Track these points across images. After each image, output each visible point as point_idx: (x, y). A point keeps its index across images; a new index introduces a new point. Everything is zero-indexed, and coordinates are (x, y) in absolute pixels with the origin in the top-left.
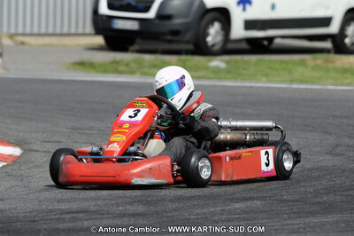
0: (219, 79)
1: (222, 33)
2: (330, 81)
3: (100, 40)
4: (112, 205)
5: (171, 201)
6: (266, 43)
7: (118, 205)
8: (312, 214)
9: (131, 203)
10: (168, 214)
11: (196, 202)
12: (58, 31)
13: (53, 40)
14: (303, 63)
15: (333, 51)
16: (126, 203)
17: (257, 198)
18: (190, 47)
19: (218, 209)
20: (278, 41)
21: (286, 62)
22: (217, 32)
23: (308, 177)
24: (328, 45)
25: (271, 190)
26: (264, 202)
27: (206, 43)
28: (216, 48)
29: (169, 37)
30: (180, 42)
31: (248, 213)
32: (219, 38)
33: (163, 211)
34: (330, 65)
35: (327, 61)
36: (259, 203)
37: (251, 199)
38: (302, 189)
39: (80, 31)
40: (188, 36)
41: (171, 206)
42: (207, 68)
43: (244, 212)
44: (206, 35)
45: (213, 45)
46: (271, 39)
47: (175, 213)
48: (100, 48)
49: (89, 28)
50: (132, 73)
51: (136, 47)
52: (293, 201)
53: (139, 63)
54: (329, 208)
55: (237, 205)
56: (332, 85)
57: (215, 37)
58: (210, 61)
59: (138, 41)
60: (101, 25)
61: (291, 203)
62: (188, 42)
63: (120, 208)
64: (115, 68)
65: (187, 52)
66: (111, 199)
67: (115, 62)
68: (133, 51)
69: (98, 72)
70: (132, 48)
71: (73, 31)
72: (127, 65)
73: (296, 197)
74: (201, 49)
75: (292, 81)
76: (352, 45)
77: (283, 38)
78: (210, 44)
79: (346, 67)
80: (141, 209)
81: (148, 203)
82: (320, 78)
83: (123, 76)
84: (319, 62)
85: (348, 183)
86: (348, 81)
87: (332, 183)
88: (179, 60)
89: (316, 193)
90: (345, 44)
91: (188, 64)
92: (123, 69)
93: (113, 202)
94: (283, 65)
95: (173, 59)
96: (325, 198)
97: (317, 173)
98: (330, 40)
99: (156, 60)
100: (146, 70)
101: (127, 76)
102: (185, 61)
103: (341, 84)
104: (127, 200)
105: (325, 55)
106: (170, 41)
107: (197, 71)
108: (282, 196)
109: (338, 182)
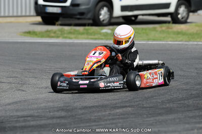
0: (107, 39)
1: (109, 13)
2: (170, 39)
3: (39, 19)
4: (47, 112)
5: (80, 109)
6: (133, 18)
7: (50, 112)
8: (160, 114)
9: (58, 111)
10: (79, 117)
11: (94, 109)
12: (15, 14)
13: (12, 20)
14: (155, 29)
15: (171, 22)
16: (54, 111)
17: (129, 106)
18: (91, 22)
19: (107, 113)
20: (140, 17)
21: (145, 29)
22: (105, 13)
23: (158, 93)
24: (169, 19)
25: (137, 101)
26: (132, 108)
27: (99, 19)
28: (105, 22)
29: (78, 17)
30: (84, 19)
31: (124, 115)
32: (107, 16)
33: (76, 115)
34: (170, 30)
35: (168, 28)
36: (130, 109)
37: (126, 107)
38: (154, 101)
39: (28, 14)
40: (89, 16)
41: (80, 112)
42: (100, 34)
43: (122, 114)
44: (99, 14)
45: (103, 21)
46: (136, 16)
47: (83, 116)
48: (39, 24)
49: (33, 12)
50: (58, 37)
51: (59, 22)
52: (150, 107)
53: (62, 31)
54: (170, 111)
55: (118, 111)
56: (171, 41)
57: (104, 16)
58: (102, 29)
59: (61, 19)
60: (40, 10)
61: (148, 109)
62: (89, 19)
63: (51, 114)
64: (47, 34)
65: (89, 25)
66: (46, 109)
67: (47, 31)
68: (58, 25)
69: (39, 37)
70: (57, 23)
71: (24, 14)
72: (55, 33)
73: (151, 105)
74: (96, 23)
75: (148, 40)
76: (182, 18)
77: (143, 15)
78: (102, 20)
79: (179, 31)
80: (63, 114)
81: (67, 111)
82: (164, 38)
83: (53, 39)
84: (164, 28)
85: (181, 96)
86: (180, 39)
87: (172, 97)
88: (85, 29)
89: (163, 102)
90: (178, 18)
91: (89, 31)
92: (53, 35)
93: (47, 110)
94: (144, 31)
95: (81, 29)
96: (168, 105)
97: (163, 91)
98: (169, 16)
99: (71, 29)
100: (65, 35)
101: (55, 39)
102: (87, 30)
103: (176, 41)
104: (55, 109)
105: (167, 25)
106: (79, 19)
107: (94, 35)
108: (143, 105)
109: (175, 96)
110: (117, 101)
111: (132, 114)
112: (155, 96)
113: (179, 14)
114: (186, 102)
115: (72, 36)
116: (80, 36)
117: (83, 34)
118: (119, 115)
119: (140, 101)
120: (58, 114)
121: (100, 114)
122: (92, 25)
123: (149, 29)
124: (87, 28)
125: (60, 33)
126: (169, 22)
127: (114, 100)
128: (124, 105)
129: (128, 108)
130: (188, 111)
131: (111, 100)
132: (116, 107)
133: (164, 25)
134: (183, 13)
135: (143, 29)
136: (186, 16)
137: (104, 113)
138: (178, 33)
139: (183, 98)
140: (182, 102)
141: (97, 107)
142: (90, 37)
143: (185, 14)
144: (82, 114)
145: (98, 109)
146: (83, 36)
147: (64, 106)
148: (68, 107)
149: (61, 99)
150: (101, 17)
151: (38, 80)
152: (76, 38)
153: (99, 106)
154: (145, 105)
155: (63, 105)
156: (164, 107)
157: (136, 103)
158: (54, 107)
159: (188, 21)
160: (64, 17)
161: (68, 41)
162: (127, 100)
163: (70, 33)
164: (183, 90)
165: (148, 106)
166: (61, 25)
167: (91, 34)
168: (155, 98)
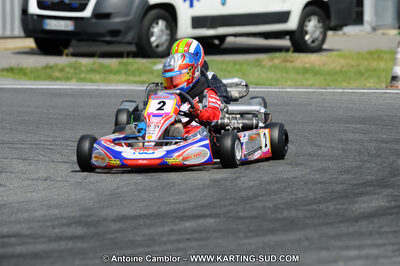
1: (168, 32)
2: (289, 83)
3: (30, 43)
4: (48, 227)
6: (217, 42)
7: (53, 227)
8: (272, 231)
9: (69, 225)
10: (112, 236)
11: (141, 222)
14: (258, 63)
15: (292, 49)
16: (63, 225)
17: (210, 216)
18: (133, 48)
19: (167, 229)
20: (230, 40)
21: (241, 64)
22: (161, 31)
23: (266, 191)
24: (286, 42)
25: (225, 206)
26: (218, 220)
27: (150, 43)
28: (160, 49)
29: (108, 39)
30: (120, 43)
31: (199, 232)
32: (165, 38)
33: (105, 233)
34: (289, 65)
35: (285, 61)
36: (212, 221)
37: (204, 216)
38: (260, 204)
39: (8, 34)
40: (130, 37)
42: (152, 72)
43: (196, 231)
44: (149, 34)
45: (157, 46)
46: (222, 38)
47: (118, 235)
48: (31, 52)
49: (18, 30)
50: (68, 79)
51: (71, 50)
52: (251, 218)
53: (75, 67)
54: (290, 225)
55: (188, 224)
56: (290, 87)
57: (159, 37)
58: (155, 64)
59: (74, 42)
60: (32, 26)
61: (248, 221)
62: (130, 43)
63: (57, 231)
64: (47, 74)
65: (129, 55)
67: (47, 67)
68: (67, 55)
69: (30, 79)
70: (66, 51)
72: (62, 70)
73: (254, 213)
74: (144, 50)
76: (313, 42)
77: (235, 35)
78: (154, 44)
79: (307, 66)
80: (80, 231)
81: (88, 224)
82: (278, 80)
83: (58, 82)
84: (277, 61)
85: (311, 196)
86: (310, 83)
87: (293, 197)
88: (120, 63)
89: (276, 208)
90: (305, 42)
91: (130, 67)
92: (57, 74)
93: (49, 224)
94: (237, 67)
95: (113, 62)
96: (286, 214)
97: (277, 186)
98: (288, 37)
99: (94, 64)
100: (83, 75)
101: (62, 83)
102: (126, 64)
103: (302, 86)
104: (64, 221)
105: (283, 54)
106: (109, 43)
107: (140, 75)
108: (237, 212)
109: (300, 195)
110: (186, 205)
111: (215, 231)
112: (262, 196)
113: (306, 33)
114: (322, 206)
115: (97, 77)
116: (112, 77)
117: (117, 72)
118: (190, 234)
119: (231, 204)
120: (69, 231)
121: (152, 231)
122: (135, 55)
123: (248, 63)
124: (125, 60)
125: (71, 71)
126: (287, 50)
127: (180, 203)
128: (200, 213)
129: (208, 219)
130: (327, 224)
131: (175, 203)
132: (185, 216)
133: (278, 55)
134: (314, 32)
135: (235, 63)
136: (321, 37)
137: (160, 230)
138: (305, 71)
139: (315, 198)
140: (314, 207)
141: (146, 216)
142: (131, 78)
143: (318, 34)
144: (119, 231)
145: (149, 222)
146: (117, 77)
147: (81, 216)
148: (88, 216)
149: (76, 201)
150: (153, 39)
151: (29, 164)
152: (104, 80)
153: (152, 215)
154: (241, 214)
155: (78, 214)
156: (279, 216)
157: (224, 210)
158: (62, 218)
159: (325, 46)
160: (79, 40)
161: (88, 86)
162: (205, 203)
163: (92, 71)
164: (315, 183)
165: (247, 214)
166: (74, 55)
167: (133, 73)
168: (260, 198)
